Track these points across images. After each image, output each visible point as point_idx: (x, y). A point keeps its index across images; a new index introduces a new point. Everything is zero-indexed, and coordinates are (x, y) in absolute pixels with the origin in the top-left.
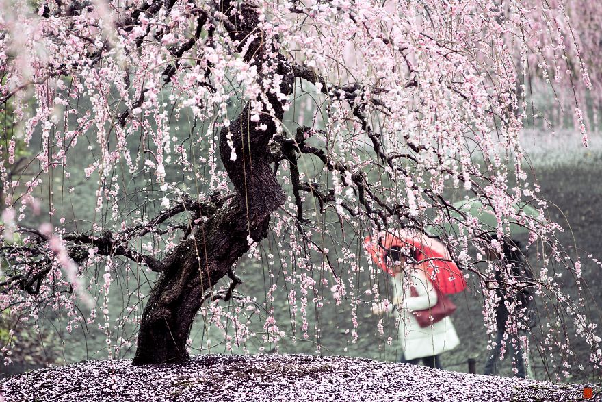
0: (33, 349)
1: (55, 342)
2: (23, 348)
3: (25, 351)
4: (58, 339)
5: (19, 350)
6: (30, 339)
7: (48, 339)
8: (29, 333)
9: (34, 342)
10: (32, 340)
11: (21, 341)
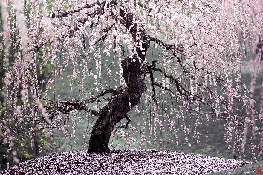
0: (57, 149)
1: (66, 147)
2: (53, 149)
3: (54, 150)
4: (68, 145)
5: (52, 149)
6: (56, 145)
7: (64, 145)
8: (56, 143)
9: (58, 147)
10: (57, 146)
11: (53, 146)
